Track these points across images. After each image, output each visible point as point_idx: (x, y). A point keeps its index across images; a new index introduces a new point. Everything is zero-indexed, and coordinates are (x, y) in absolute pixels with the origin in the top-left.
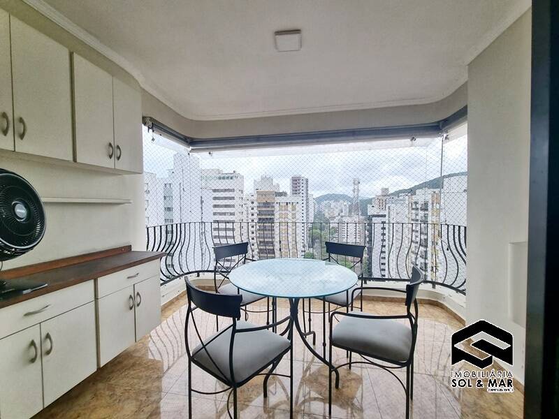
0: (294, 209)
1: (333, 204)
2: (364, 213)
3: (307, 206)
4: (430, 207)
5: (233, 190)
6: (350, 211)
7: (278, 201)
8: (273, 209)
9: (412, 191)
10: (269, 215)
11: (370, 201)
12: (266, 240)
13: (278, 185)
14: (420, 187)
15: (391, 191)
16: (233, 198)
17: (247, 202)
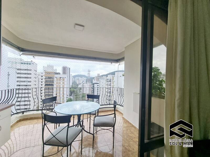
0: (63, 80)
1: (80, 78)
2: (92, 82)
3: (69, 79)
4: (112, 81)
5: (31, 70)
6: (87, 82)
7: (56, 77)
8: (53, 80)
9: (107, 75)
10: (51, 82)
11: (93, 78)
12: (49, 94)
13: (56, 70)
14: (109, 74)
15: (100, 75)
16: (30, 74)
17: (39, 76)
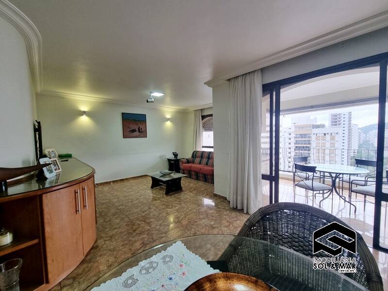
0: (333, 138)
7: (316, 133)
8: (309, 139)
10: (306, 144)
17: (285, 134)
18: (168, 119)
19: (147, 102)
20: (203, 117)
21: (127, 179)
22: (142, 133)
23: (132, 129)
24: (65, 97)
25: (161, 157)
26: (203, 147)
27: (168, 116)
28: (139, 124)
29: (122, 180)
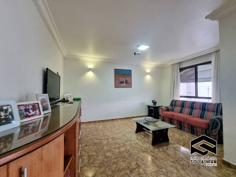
18: (149, 73)
19: (135, 54)
20: (181, 70)
21: (116, 119)
22: (128, 84)
23: (121, 81)
24: (81, 59)
25: (142, 103)
26: (181, 97)
27: (148, 71)
28: (126, 77)
29: (113, 120)
